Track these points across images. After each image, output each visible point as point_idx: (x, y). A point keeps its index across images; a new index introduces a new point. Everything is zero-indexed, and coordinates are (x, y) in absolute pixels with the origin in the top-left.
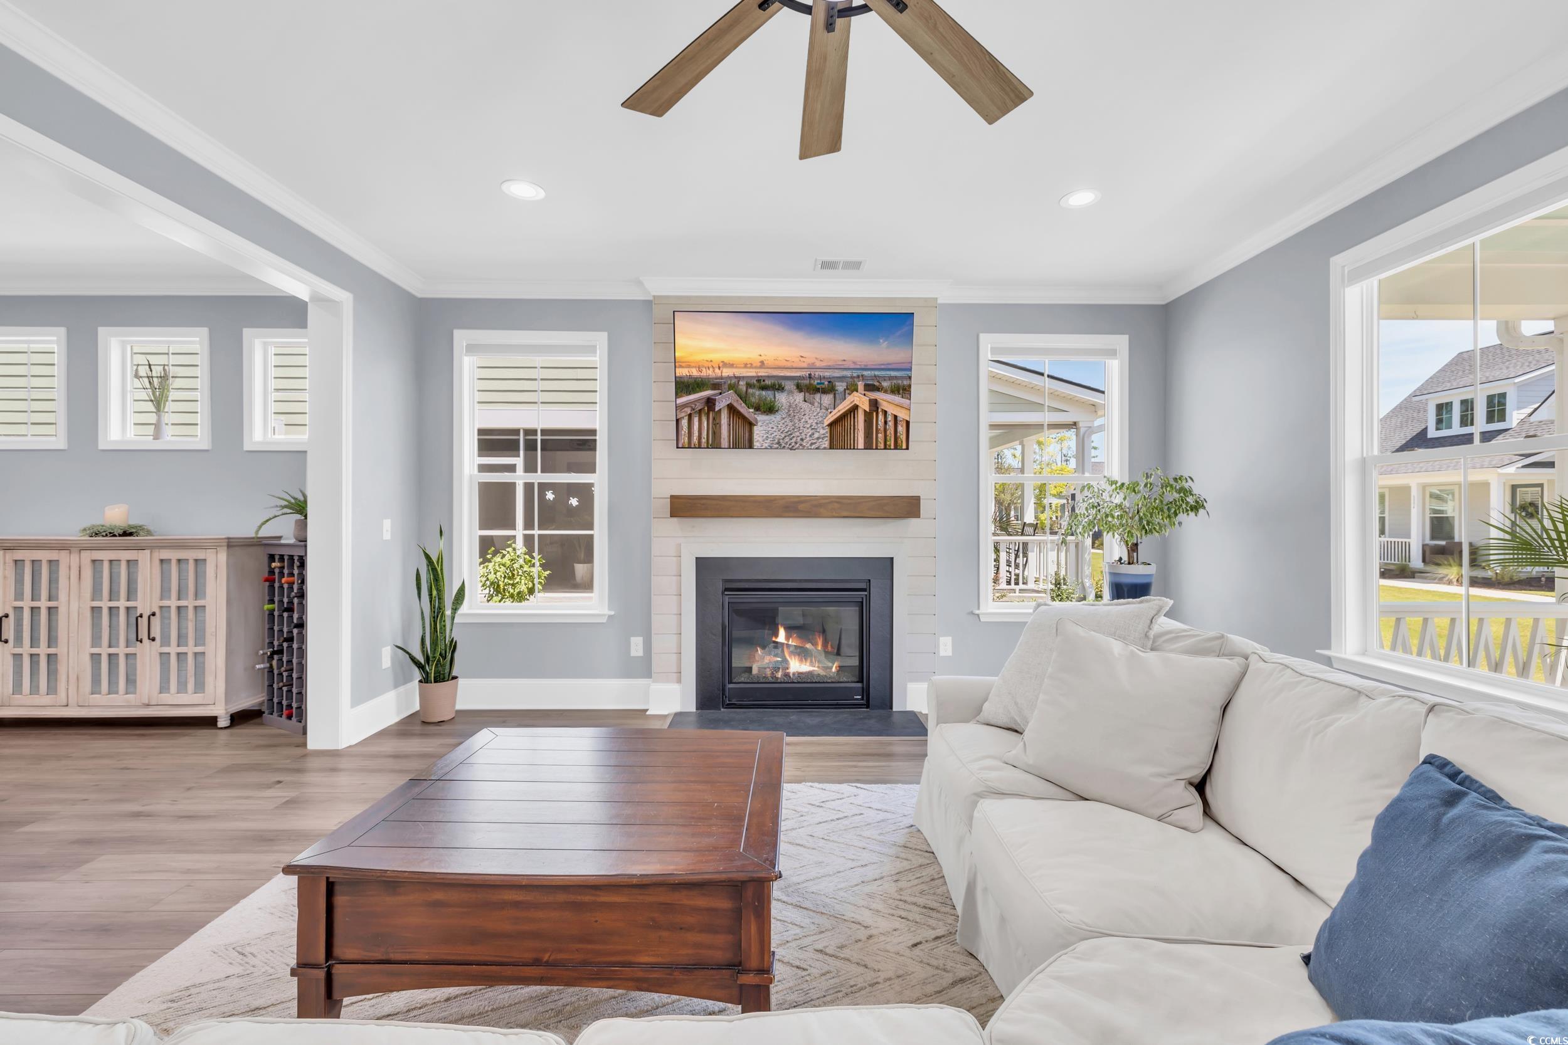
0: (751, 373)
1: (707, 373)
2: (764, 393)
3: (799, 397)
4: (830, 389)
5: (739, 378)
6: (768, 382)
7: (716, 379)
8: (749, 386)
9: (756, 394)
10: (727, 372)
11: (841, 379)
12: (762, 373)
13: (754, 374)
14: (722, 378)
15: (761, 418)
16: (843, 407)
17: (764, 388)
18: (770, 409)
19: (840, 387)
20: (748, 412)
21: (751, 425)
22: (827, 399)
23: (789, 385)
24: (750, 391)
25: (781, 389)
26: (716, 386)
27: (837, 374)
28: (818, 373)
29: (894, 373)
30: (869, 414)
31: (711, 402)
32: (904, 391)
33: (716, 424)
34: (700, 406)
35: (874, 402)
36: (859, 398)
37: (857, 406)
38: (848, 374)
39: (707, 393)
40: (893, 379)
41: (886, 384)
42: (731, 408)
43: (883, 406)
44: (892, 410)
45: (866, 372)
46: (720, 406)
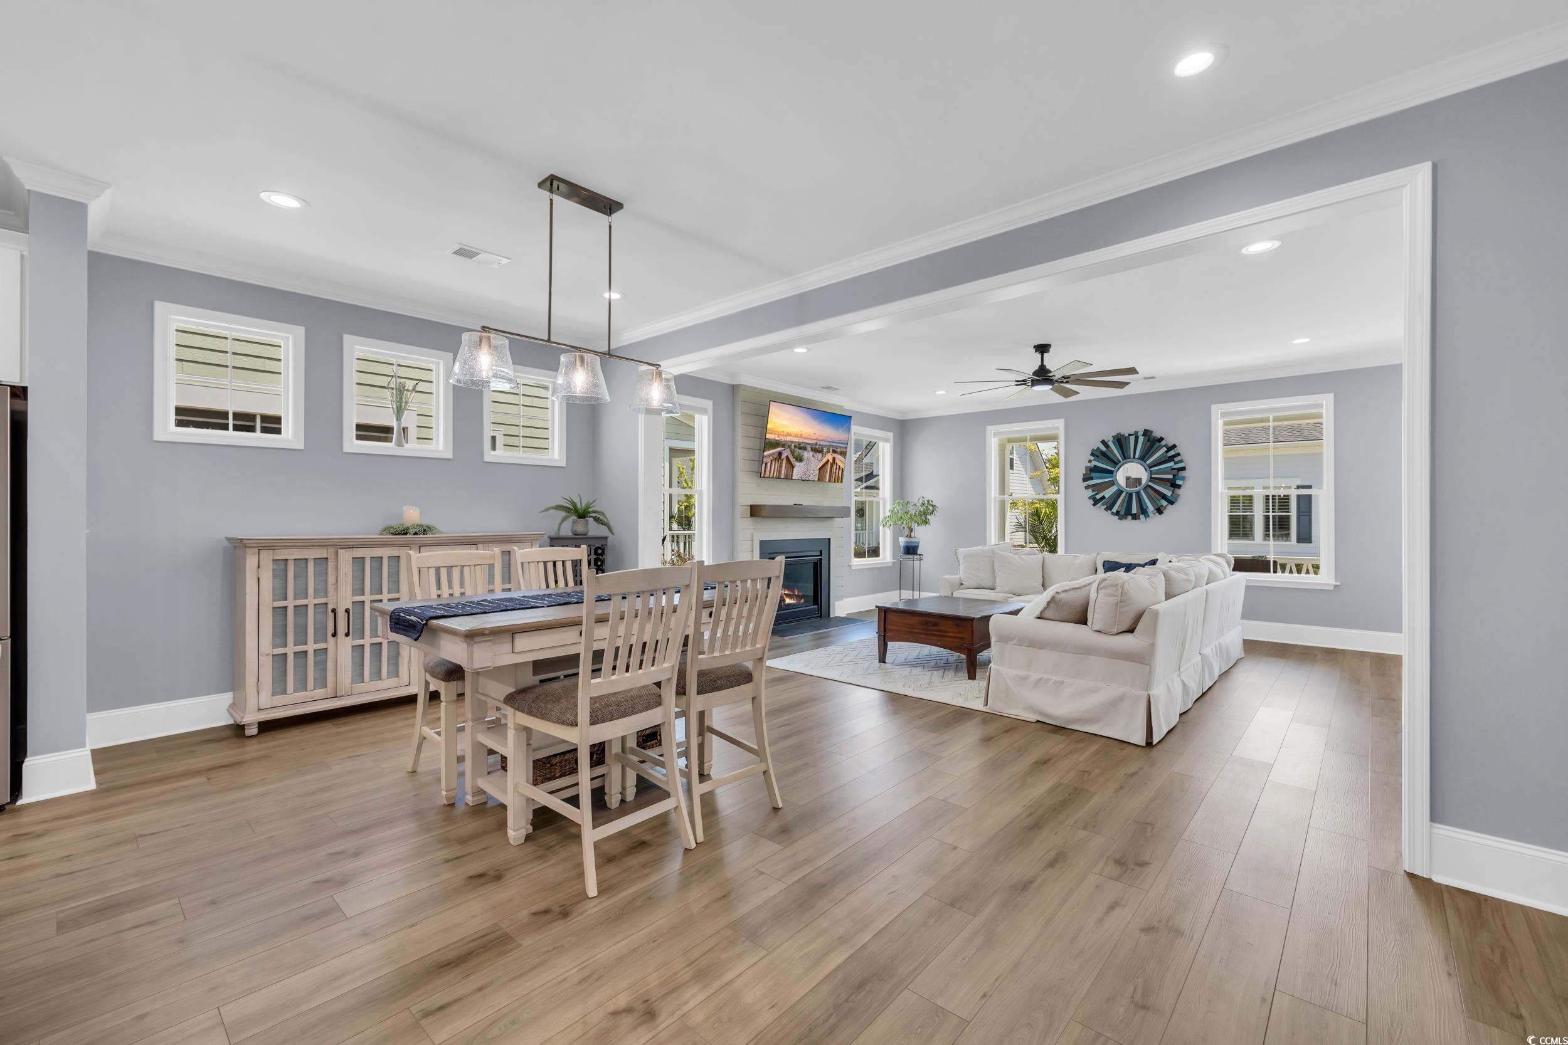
0: (796, 440)
1: (782, 438)
2: (800, 451)
3: (811, 453)
4: (821, 451)
5: (792, 442)
6: (802, 445)
7: (784, 441)
8: (795, 446)
9: (798, 451)
10: (789, 439)
11: (826, 445)
12: (801, 440)
13: (797, 441)
14: (786, 441)
15: (797, 464)
16: (825, 460)
17: (800, 448)
18: (800, 459)
19: (825, 450)
20: (792, 460)
22: (820, 455)
23: (809, 448)
24: (795, 449)
25: (805, 449)
26: (783, 446)
27: (825, 443)
28: (819, 443)
29: (842, 445)
30: (832, 464)
31: (780, 454)
32: (843, 454)
33: (781, 466)
34: (776, 456)
35: (834, 459)
36: (829, 457)
37: (828, 460)
38: (828, 444)
39: (780, 449)
40: (841, 447)
41: (838, 450)
42: (787, 457)
43: (837, 461)
44: (839, 463)
45: (833, 444)
46: (784, 456)
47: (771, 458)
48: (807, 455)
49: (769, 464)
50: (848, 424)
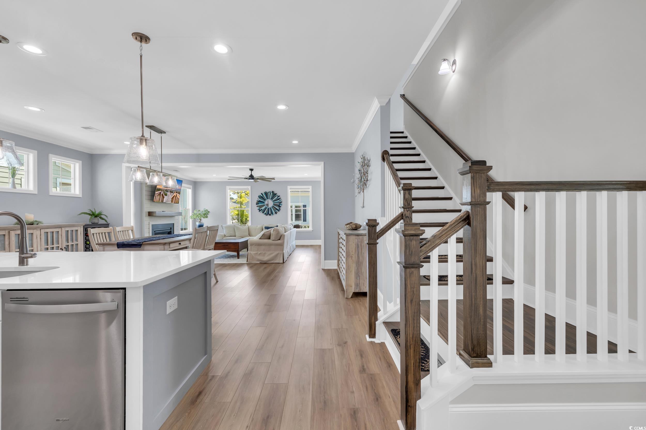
1: (161, 188)
3: (170, 193)
4: (172, 192)
5: (164, 189)
6: (167, 190)
8: (165, 190)
15: (165, 197)
16: (173, 195)
17: (166, 191)
18: (166, 195)
19: (174, 192)
20: (164, 195)
21: (164, 198)
22: (172, 194)
23: (169, 191)
25: (168, 191)
26: (161, 190)
28: (172, 189)
29: (179, 190)
30: (175, 197)
31: (160, 193)
32: (179, 193)
33: (160, 197)
34: (159, 194)
35: (176, 195)
36: (175, 194)
37: (175, 195)
38: (175, 190)
39: (160, 191)
40: (179, 191)
41: (178, 192)
42: (162, 194)
43: (177, 196)
44: (178, 196)
45: (177, 190)
46: (161, 194)
47: (157, 194)
48: (168, 193)
49: (157, 197)
50: (181, 183)
